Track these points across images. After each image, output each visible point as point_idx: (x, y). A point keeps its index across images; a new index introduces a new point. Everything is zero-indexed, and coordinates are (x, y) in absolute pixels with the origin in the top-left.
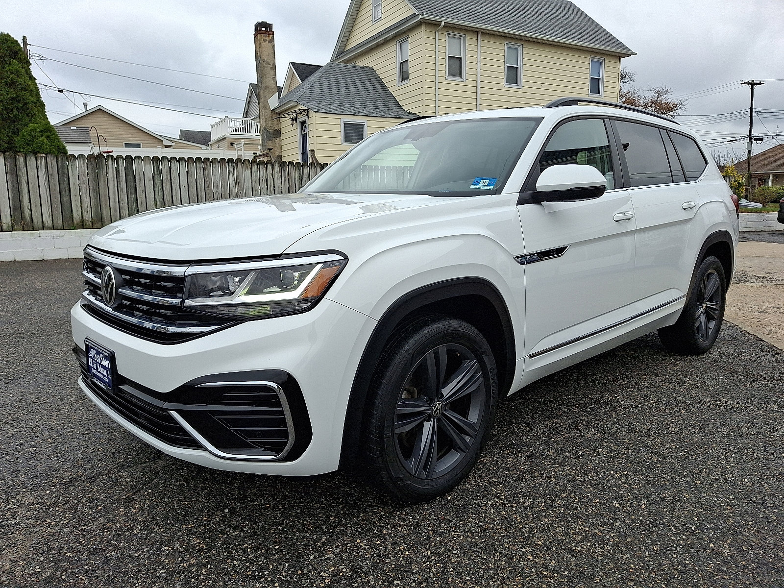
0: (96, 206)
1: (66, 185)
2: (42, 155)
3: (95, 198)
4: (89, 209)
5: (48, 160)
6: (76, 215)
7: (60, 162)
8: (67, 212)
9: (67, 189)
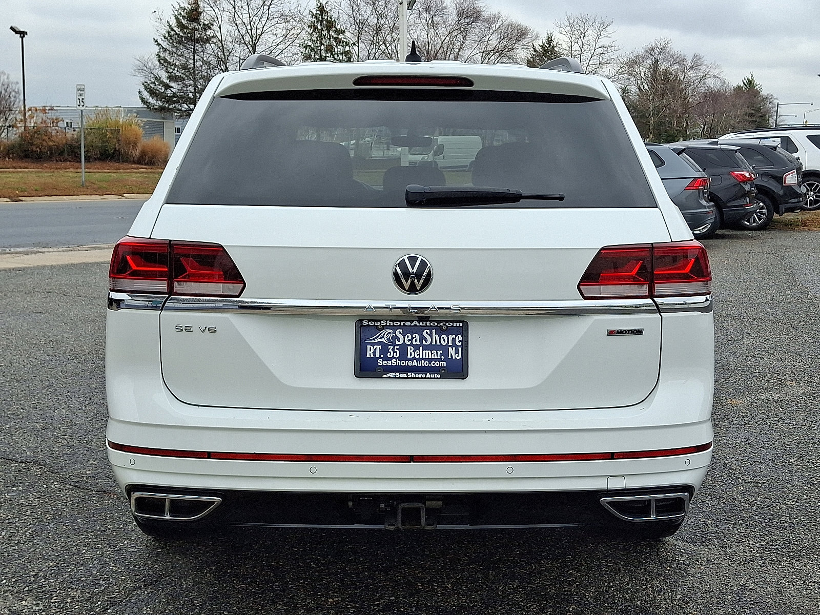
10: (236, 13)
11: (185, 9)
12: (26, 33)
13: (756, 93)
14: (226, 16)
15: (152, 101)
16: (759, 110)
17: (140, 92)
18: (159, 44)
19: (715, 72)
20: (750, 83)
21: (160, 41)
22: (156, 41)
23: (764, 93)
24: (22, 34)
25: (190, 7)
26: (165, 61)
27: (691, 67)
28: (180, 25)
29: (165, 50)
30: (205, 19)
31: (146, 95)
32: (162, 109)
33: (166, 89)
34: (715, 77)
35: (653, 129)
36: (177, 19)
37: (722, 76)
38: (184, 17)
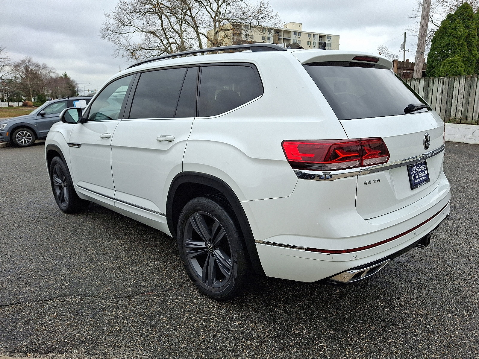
0: (465, 109)
1: (451, 95)
2: (442, 78)
3: (466, 103)
4: (460, 111)
5: (445, 80)
6: (453, 114)
7: (450, 82)
8: (448, 112)
9: (451, 98)
13: (69, 79)
16: (71, 85)
19: (54, 71)
20: (65, 75)
23: (71, 79)
27: (43, 69)
34: (53, 72)
35: (32, 93)
37: (57, 72)
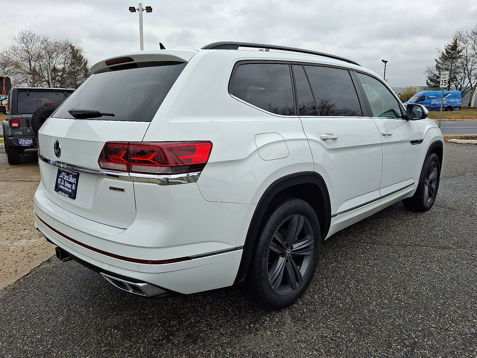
10: (475, 44)
11: (451, 46)
12: (387, 62)
14: (470, 46)
15: (431, 83)
17: (427, 80)
18: (437, 61)
21: (437, 60)
22: (436, 60)
24: (386, 62)
25: (453, 44)
26: (439, 67)
28: (447, 52)
29: (439, 63)
30: (459, 48)
31: (429, 81)
32: (435, 86)
33: (438, 79)
36: (446, 50)
38: (449, 49)
